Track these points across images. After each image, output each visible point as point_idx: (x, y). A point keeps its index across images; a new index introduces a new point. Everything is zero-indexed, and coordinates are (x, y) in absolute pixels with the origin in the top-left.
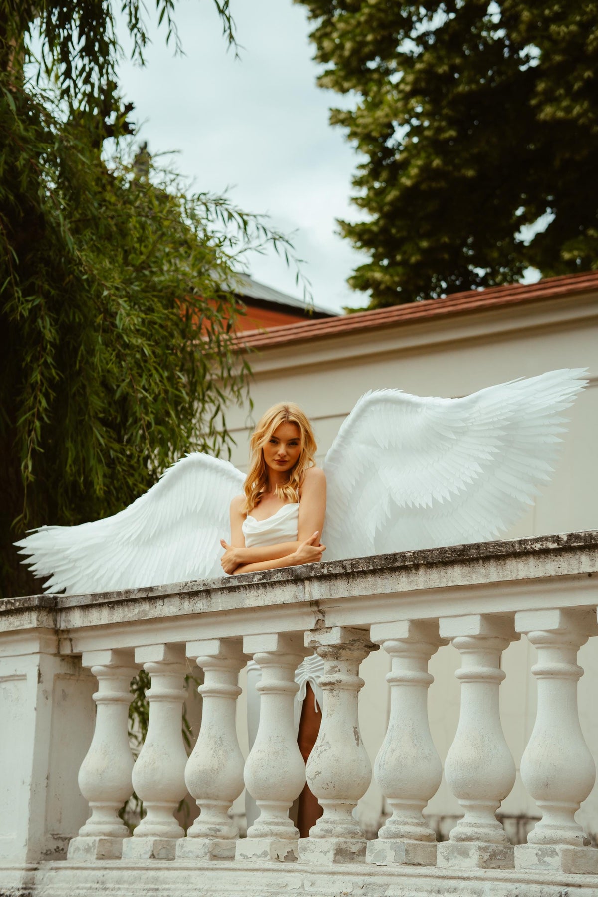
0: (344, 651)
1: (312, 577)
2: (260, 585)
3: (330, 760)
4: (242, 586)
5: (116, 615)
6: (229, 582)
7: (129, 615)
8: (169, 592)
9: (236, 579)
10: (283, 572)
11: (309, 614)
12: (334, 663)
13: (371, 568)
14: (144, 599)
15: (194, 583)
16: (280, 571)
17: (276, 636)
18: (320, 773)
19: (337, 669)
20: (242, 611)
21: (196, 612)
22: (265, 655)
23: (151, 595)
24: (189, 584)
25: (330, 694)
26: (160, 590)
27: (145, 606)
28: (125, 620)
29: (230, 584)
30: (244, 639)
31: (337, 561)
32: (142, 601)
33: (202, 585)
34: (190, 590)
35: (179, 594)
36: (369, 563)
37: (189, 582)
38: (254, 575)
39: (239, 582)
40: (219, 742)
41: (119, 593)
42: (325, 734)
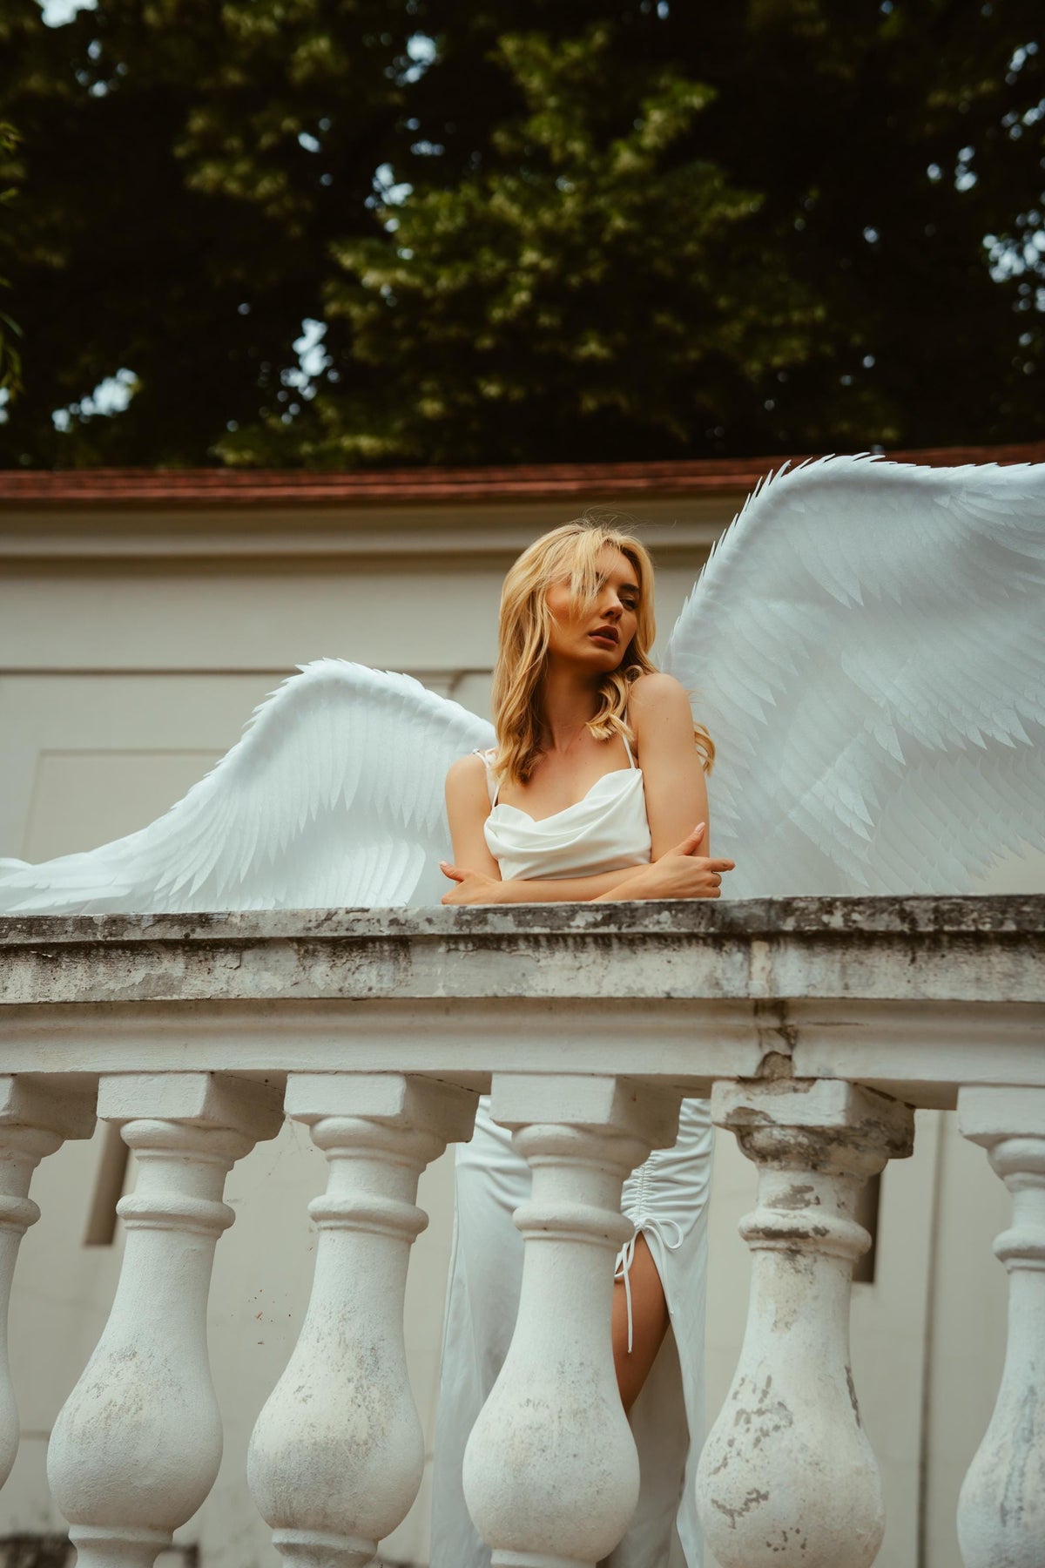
0: (842, 1149)
1: (785, 934)
2: (589, 940)
3: (796, 1460)
4: (527, 937)
5: (63, 981)
6: (484, 921)
7: (112, 985)
8: (267, 932)
9: (510, 918)
10: (682, 911)
11: (739, 1036)
12: (801, 1178)
13: (1010, 927)
14: (170, 946)
15: (358, 915)
16: (669, 907)
17: (610, 1085)
18: (765, 1497)
19: (809, 1196)
20: (518, 1004)
21: (355, 994)
22: (567, 1132)
23: (200, 934)
24: (341, 916)
25: (787, 1265)
26: (232, 926)
27: (173, 966)
28: (96, 997)
29: (488, 929)
30: (494, 1082)
31: (881, 899)
32: (162, 949)
33: (385, 923)
34: (343, 933)
35: (300, 941)
36: (1004, 912)
37: (342, 913)
38: (573, 912)
39: (520, 924)
40: (370, 1360)
41: (85, 923)
42: (769, 1380)
